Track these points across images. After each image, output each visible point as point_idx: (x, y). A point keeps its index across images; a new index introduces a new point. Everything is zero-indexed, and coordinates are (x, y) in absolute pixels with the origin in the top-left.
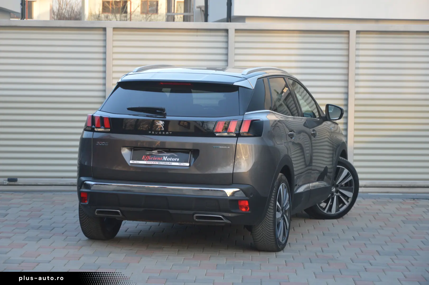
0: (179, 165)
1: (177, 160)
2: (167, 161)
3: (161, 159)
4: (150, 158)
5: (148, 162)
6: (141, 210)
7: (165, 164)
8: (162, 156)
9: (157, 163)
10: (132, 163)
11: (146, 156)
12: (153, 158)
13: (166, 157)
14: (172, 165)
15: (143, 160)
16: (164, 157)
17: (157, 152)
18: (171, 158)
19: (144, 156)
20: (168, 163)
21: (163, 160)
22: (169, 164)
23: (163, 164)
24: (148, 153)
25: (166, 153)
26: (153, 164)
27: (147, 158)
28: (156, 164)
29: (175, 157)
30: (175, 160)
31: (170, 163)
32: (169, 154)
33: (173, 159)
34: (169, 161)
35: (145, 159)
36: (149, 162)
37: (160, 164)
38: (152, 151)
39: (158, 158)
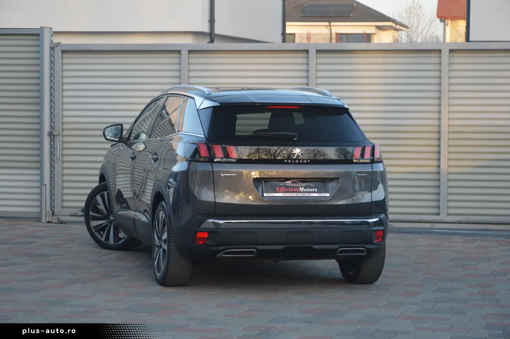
0: (319, 196)
1: (315, 190)
2: (304, 192)
3: (298, 191)
4: (285, 189)
5: (284, 194)
6: (281, 247)
7: (304, 196)
8: (298, 187)
9: (295, 195)
10: (267, 196)
11: (280, 188)
12: (289, 190)
13: (303, 188)
14: (311, 196)
15: (278, 192)
16: (300, 188)
17: (291, 182)
18: (308, 189)
19: (277, 188)
20: (307, 194)
21: (300, 191)
22: (308, 196)
23: (301, 196)
24: (281, 184)
25: (301, 183)
26: (290, 196)
27: (282, 190)
28: (293, 196)
29: (313, 188)
30: (313, 191)
31: (309, 194)
32: (305, 185)
33: (311, 190)
34: (307, 192)
35: (280, 191)
36: (286, 194)
37: (298, 196)
38: (285, 181)
39: (294, 189)
